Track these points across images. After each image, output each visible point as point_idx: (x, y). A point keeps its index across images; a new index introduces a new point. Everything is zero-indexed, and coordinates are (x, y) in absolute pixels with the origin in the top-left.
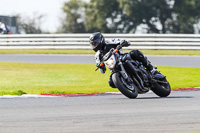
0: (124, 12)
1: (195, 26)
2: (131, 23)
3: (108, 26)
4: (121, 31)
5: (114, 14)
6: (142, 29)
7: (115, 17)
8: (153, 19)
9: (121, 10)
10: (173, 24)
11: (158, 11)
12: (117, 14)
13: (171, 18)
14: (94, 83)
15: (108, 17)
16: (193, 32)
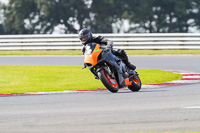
0: (42, 13)
1: (113, 25)
2: (49, 24)
3: (26, 26)
4: (39, 32)
5: (31, 15)
6: (59, 29)
7: (33, 18)
8: (71, 19)
9: (39, 12)
10: (91, 24)
11: (76, 11)
12: (35, 15)
13: (89, 18)
14: (12, 84)
15: (26, 18)
16: (111, 32)
